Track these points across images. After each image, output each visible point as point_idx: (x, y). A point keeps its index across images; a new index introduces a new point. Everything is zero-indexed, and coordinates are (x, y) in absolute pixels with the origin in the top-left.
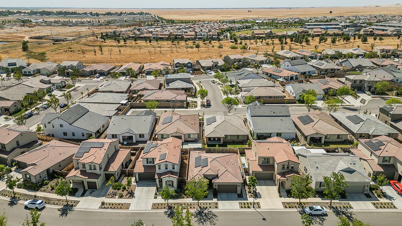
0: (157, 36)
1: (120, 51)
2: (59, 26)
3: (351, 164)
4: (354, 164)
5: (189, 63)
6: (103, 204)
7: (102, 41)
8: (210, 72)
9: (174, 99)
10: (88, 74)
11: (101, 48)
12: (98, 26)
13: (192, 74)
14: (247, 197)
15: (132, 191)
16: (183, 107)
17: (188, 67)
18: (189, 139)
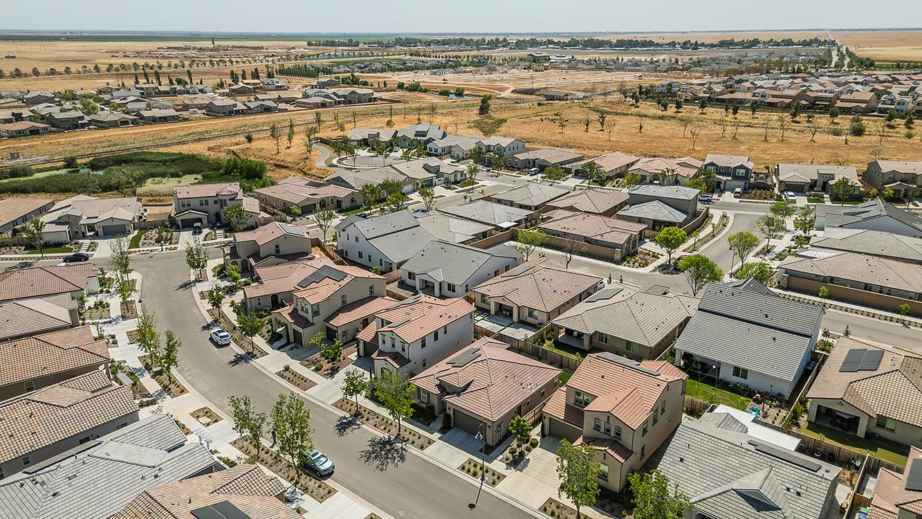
0: (762, 99)
1: (641, 128)
2: (590, 69)
3: (788, 490)
4: (799, 494)
5: (742, 167)
6: (287, 369)
7: (633, 105)
8: (790, 196)
9: (598, 238)
10: (519, 165)
11: (602, 117)
12: (665, 72)
13: (737, 195)
14: (498, 456)
15: (339, 367)
16: (611, 260)
17: (736, 178)
18: (530, 320)
